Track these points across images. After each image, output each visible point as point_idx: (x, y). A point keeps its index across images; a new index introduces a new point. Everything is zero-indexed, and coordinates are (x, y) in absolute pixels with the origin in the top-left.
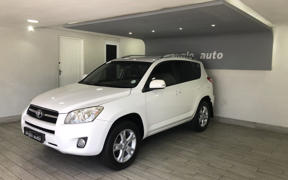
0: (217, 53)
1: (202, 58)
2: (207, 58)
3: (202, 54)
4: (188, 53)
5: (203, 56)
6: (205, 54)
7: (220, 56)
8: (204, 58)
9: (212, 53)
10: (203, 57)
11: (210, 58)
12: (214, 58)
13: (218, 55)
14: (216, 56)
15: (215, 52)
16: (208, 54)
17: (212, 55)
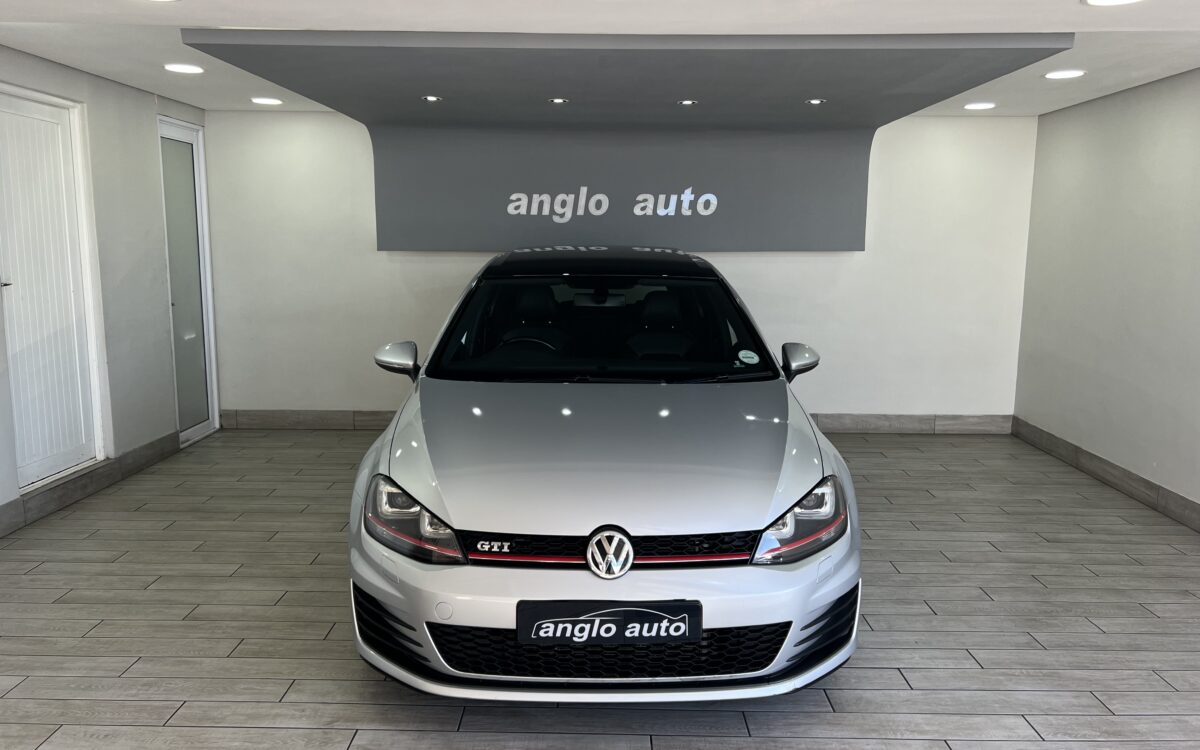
0: (697, 195)
1: (642, 213)
2: (661, 212)
3: (640, 198)
4: (584, 190)
5: (642, 205)
6: (651, 198)
7: (707, 204)
8: (649, 212)
9: (680, 193)
10: (644, 209)
11: (671, 211)
12: (686, 211)
13: (700, 203)
15: (688, 191)
16: (662, 198)
17: (679, 203)
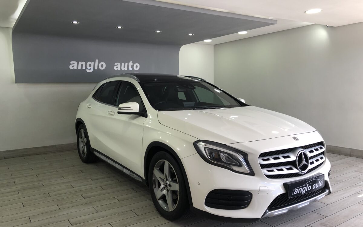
0: (134, 64)
2: (123, 69)
3: (116, 64)
4: (97, 61)
5: (117, 66)
6: (119, 64)
7: (137, 67)
9: (128, 63)
10: (117, 68)
11: (126, 69)
12: (131, 69)
13: (135, 66)
14: (132, 67)
15: (131, 62)
16: (123, 64)
17: (128, 66)
